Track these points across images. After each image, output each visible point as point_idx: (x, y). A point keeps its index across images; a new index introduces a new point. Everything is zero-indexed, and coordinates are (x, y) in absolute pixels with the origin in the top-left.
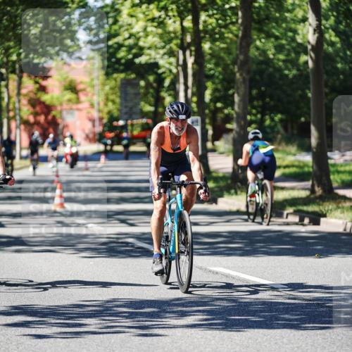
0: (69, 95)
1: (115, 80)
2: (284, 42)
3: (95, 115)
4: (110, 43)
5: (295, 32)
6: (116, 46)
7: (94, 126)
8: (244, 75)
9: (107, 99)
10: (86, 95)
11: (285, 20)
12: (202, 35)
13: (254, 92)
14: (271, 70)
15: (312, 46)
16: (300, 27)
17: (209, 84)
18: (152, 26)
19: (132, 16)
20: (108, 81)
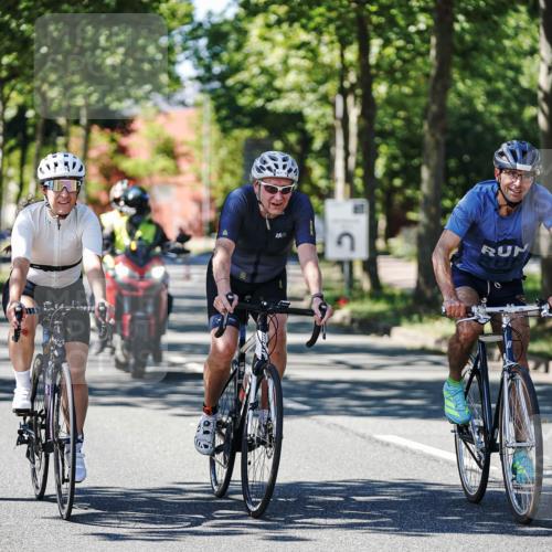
0: (163, 162)
1: (236, 139)
2: (500, 85)
3: (204, 193)
4: (230, 82)
5: (518, 70)
6: (238, 86)
7: (201, 210)
8: (438, 136)
9: (223, 170)
10: (190, 161)
11: (503, 51)
12: (373, 71)
13: (453, 163)
14: (479, 128)
15: (545, 94)
16: (526, 63)
17: (383, 149)
18: (297, 56)
19: (265, 39)
20: (226, 141)
